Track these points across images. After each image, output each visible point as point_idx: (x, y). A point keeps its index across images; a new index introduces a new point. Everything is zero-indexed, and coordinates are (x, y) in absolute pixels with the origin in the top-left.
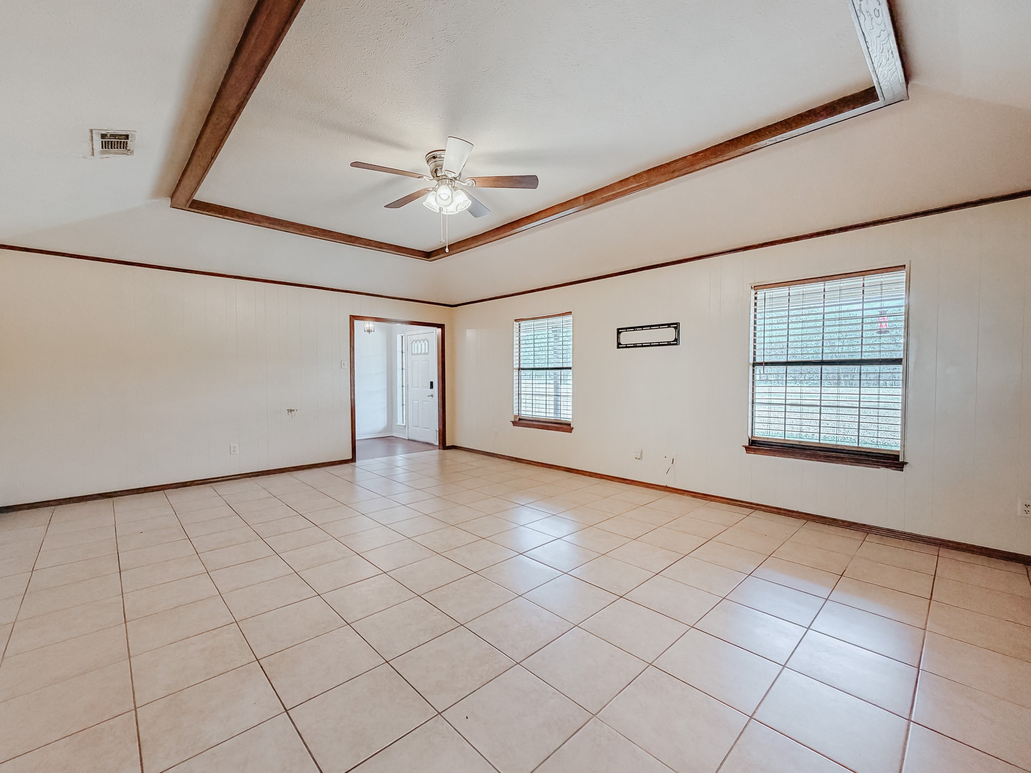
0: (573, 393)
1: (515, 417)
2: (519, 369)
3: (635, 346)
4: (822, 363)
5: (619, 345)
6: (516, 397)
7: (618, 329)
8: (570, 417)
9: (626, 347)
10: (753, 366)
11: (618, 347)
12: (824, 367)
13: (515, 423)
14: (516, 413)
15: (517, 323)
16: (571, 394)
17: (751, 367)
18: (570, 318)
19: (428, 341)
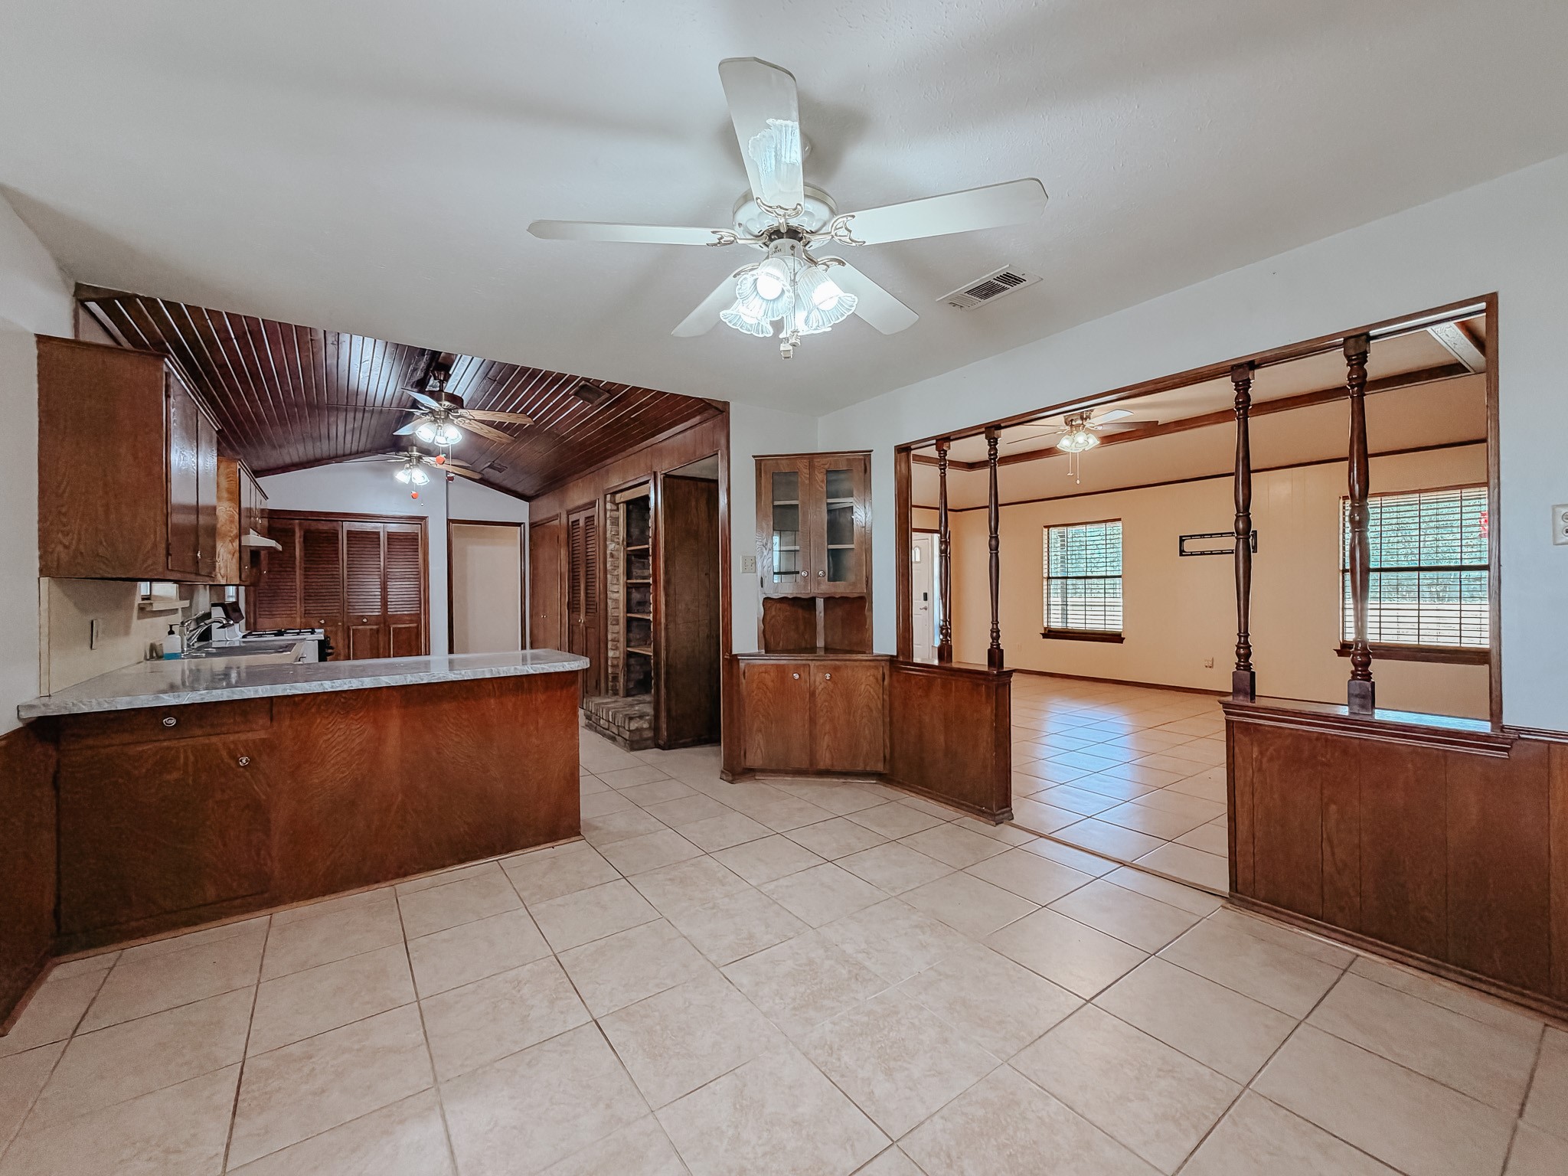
0: (1123, 602)
1: (1045, 629)
2: (1049, 578)
3: (1202, 553)
4: (1420, 569)
5: (1182, 552)
6: (1045, 607)
7: (1181, 537)
8: (1121, 627)
9: (1192, 555)
10: (1343, 573)
11: (1181, 555)
12: (1421, 573)
13: (1045, 636)
14: (1045, 625)
15: (1046, 530)
16: (1121, 604)
17: (1341, 574)
18: (1119, 524)
19: (920, 548)
